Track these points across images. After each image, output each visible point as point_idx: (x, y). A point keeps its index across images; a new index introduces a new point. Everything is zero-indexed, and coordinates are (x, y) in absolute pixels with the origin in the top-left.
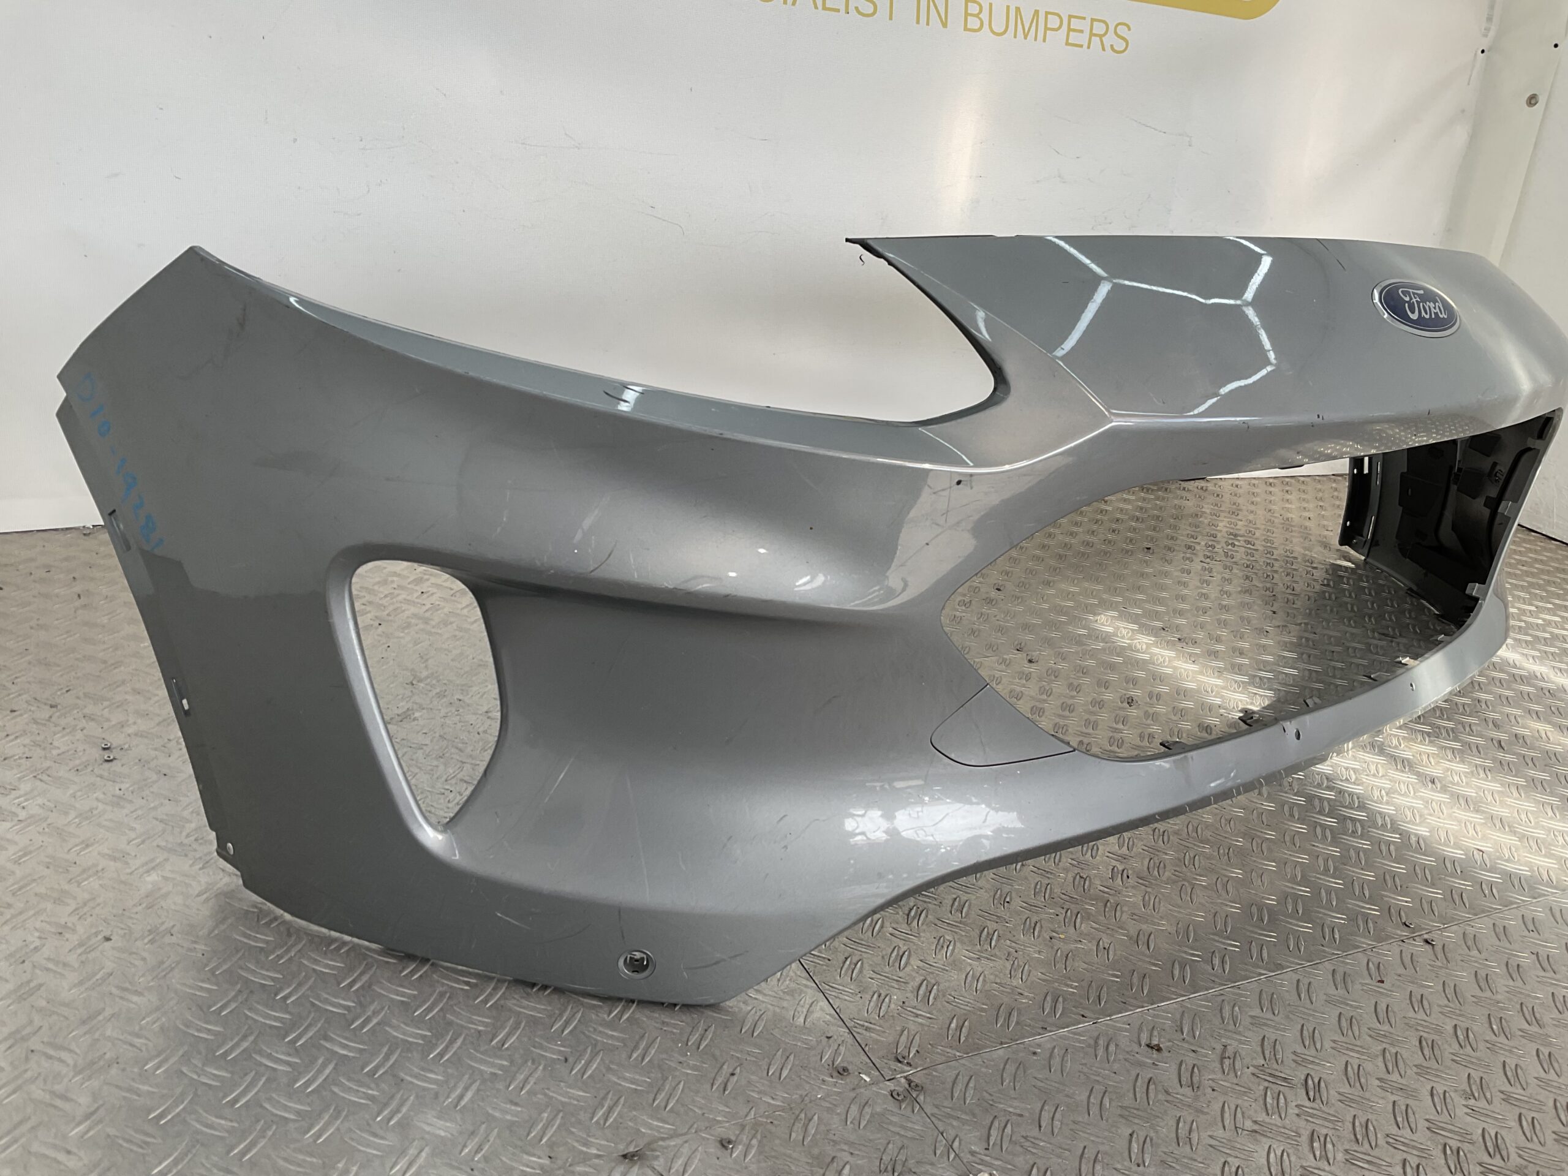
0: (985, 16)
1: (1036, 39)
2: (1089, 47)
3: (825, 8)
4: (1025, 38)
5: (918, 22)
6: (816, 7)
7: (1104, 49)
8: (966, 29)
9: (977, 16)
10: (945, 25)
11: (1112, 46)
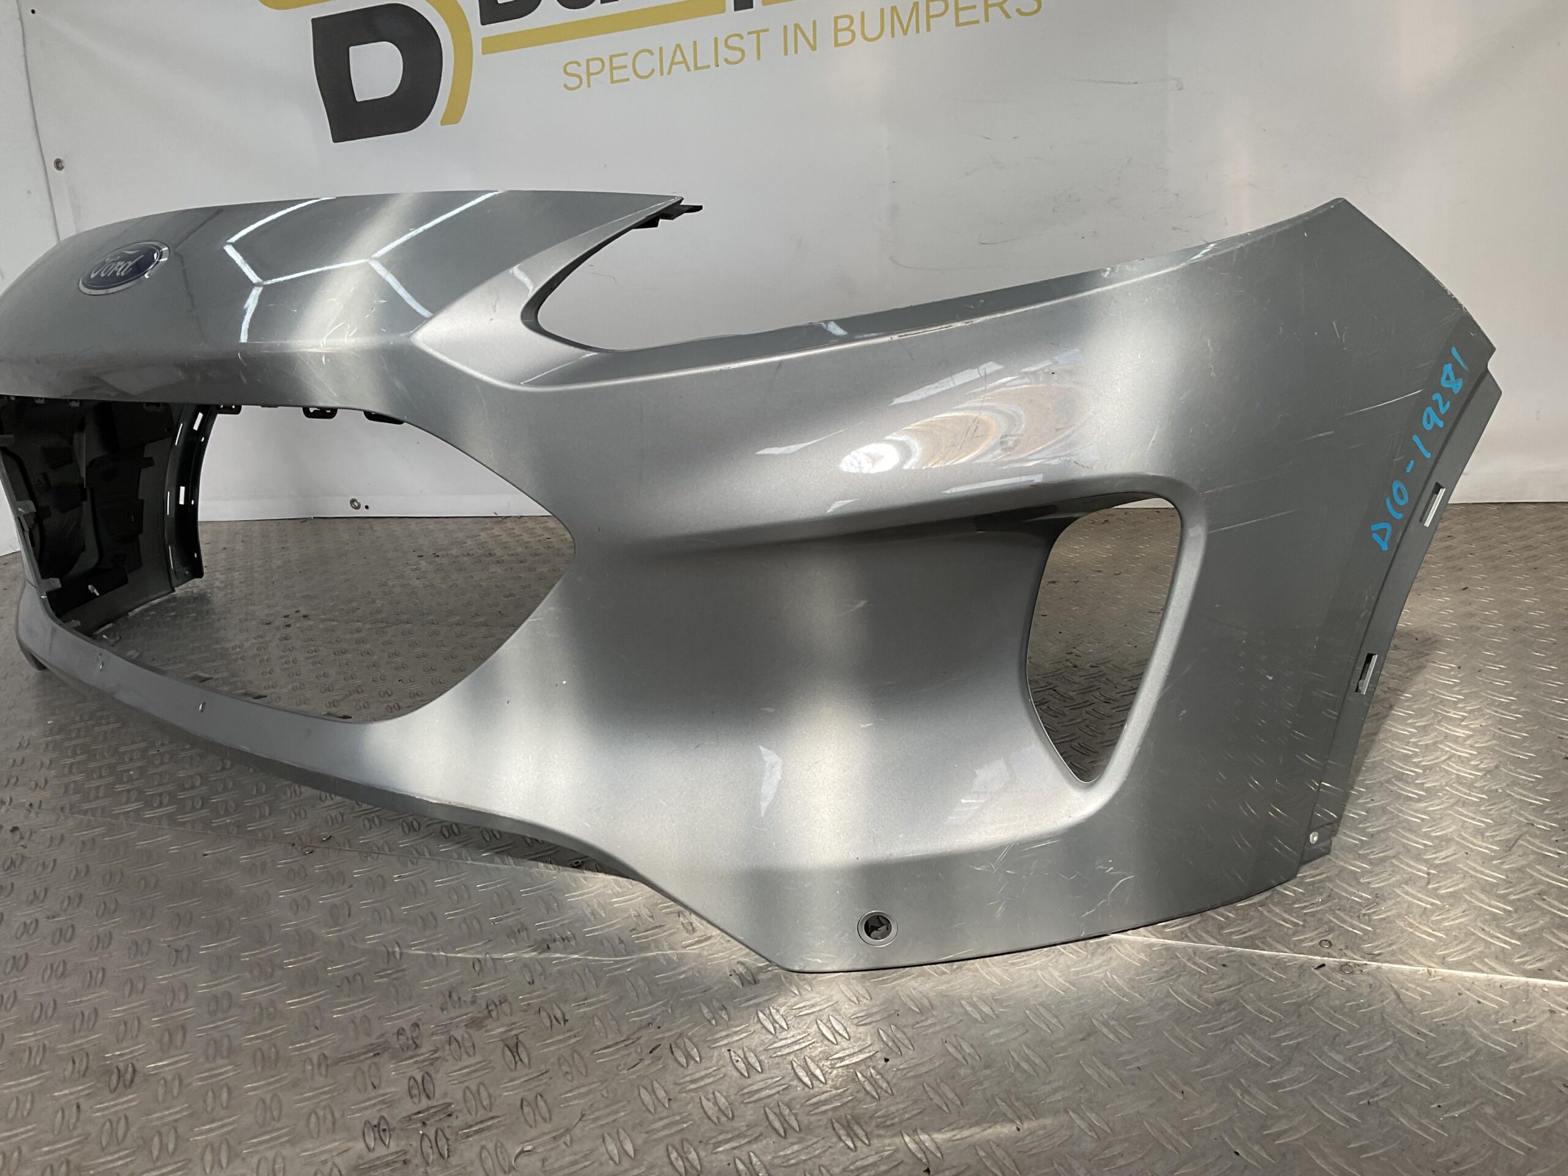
0: (856, 27)
1: (918, 31)
2: (987, 20)
3: (696, 68)
4: (905, 33)
5: (786, 53)
6: (689, 70)
7: (1008, 17)
8: (837, 44)
9: (848, 29)
10: (814, 48)
11: (1018, 10)
